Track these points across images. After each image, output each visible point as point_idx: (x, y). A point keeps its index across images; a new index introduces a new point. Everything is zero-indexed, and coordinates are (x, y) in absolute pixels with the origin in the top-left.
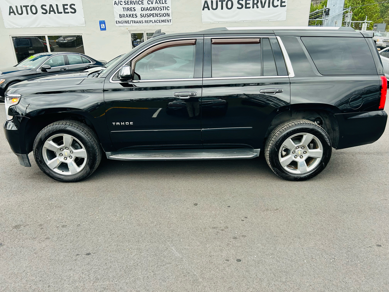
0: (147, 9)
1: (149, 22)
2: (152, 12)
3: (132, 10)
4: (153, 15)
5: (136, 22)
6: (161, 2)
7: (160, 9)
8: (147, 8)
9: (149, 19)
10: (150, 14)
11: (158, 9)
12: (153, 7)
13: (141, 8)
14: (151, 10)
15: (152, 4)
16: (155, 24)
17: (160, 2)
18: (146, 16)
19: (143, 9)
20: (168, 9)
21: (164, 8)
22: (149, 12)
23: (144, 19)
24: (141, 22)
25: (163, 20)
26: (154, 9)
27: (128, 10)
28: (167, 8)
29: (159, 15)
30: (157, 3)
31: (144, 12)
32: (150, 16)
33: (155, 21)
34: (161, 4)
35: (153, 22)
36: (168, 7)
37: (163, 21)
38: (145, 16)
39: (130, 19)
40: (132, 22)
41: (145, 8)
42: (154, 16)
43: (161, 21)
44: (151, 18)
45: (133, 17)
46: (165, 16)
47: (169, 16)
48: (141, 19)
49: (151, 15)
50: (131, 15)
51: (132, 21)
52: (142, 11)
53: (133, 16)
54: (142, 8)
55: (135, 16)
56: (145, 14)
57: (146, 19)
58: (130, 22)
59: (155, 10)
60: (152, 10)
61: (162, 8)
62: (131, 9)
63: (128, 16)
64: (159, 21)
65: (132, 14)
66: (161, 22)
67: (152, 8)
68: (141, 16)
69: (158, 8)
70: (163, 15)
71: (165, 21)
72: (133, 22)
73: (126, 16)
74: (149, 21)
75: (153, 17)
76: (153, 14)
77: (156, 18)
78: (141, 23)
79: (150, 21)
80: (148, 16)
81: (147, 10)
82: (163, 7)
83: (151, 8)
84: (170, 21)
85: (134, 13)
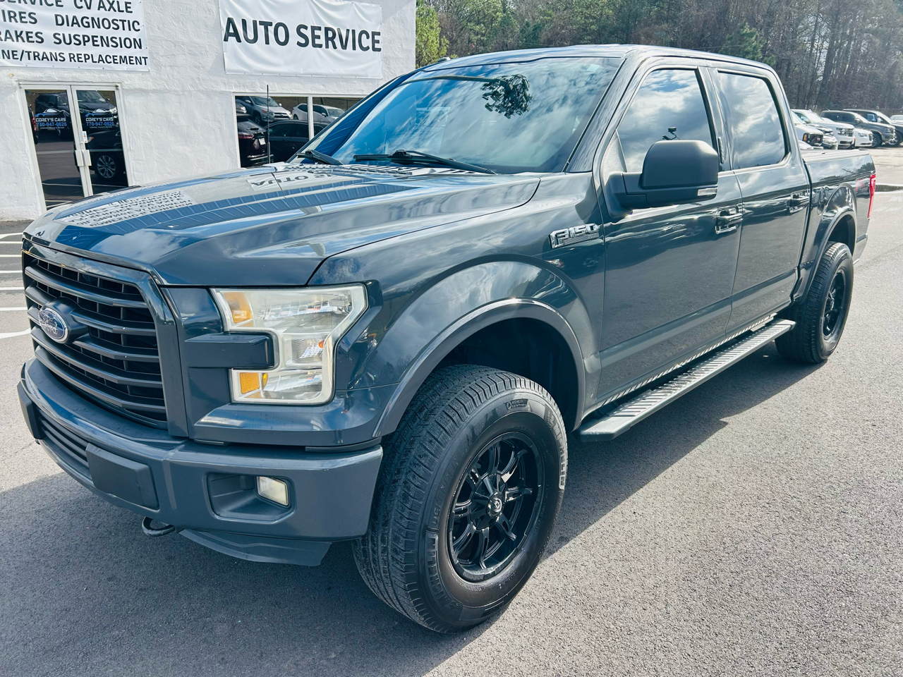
0: (75, 22)
1: (83, 59)
2: (90, 32)
3: (23, 20)
4: (94, 41)
5: (41, 57)
6: (115, 6)
7: (112, 25)
8: (74, 17)
9: (82, 50)
10: (84, 36)
11: (107, 26)
12: (93, 19)
13: (56, 16)
14: (87, 25)
15: (89, 8)
16: (101, 66)
17: (111, 5)
18: (73, 41)
19: (60, 21)
20: (137, 27)
21: (126, 24)
22: (81, 31)
23: (66, 50)
24: (59, 58)
25: (125, 57)
26: (96, 23)
27: (10, 17)
28: (133, 25)
29: (111, 43)
30: (104, 7)
31: (67, 31)
32: (85, 42)
33: (101, 59)
34: (115, 11)
35: (96, 59)
36: (136, 24)
37: (123, 60)
38: (68, 41)
39: (21, 46)
40: (26, 55)
41: (67, 16)
42: (96, 43)
43: (118, 58)
44: (88, 49)
45: (28, 41)
46: (128, 45)
47: (140, 47)
48: (56, 50)
49: (86, 39)
50: (24, 35)
51: (29, 53)
52: (57, 24)
53: (28, 37)
54: (59, 18)
55: (35, 39)
56: (70, 35)
57: (75, 50)
58: (19, 56)
59: (99, 27)
60: (89, 26)
61: (120, 24)
62: (21, 18)
63: (11, 37)
64: (114, 60)
65: (27, 33)
66: (118, 61)
67: (90, 21)
68: (58, 41)
69: (106, 22)
70: (122, 43)
71: (130, 60)
72: (32, 55)
73: (6, 38)
74: (83, 56)
75: (94, 45)
76: (95, 39)
77: (104, 51)
78: (56, 60)
79: (87, 57)
80: (78, 42)
81: (75, 26)
82: (123, 21)
83: (85, 20)
84: (143, 60)
85: (34, 29)
